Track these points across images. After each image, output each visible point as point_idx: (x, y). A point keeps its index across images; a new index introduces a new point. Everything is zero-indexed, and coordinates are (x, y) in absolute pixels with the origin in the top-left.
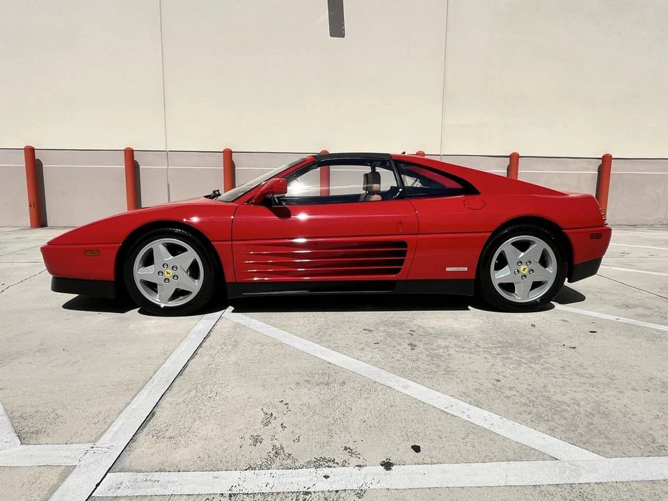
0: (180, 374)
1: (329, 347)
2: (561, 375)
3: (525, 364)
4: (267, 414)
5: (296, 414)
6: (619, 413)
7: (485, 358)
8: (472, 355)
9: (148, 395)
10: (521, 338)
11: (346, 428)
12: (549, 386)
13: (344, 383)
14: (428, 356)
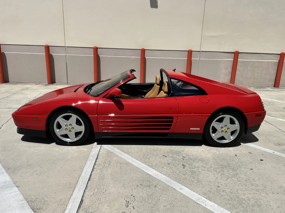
0: (89, 180)
1: (149, 166)
2: (244, 184)
3: (230, 178)
4: (127, 201)
5: (138, 202)
6: (265, 205)
7: (214, 174)
8: (208, 172)
9: (79, 191)
10: (230, 163)
11: (158, 209)
12: (239, 191)
13: (156, 186)
14: (190, 172)
